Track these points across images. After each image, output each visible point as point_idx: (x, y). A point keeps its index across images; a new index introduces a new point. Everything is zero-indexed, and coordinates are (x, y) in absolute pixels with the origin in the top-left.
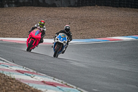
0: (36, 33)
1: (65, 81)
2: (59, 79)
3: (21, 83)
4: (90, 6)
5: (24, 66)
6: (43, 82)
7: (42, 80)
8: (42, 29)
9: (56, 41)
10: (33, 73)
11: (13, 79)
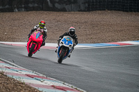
0: (36, 35)
1: (75, 86)
2: (69, 83)
3: (31, 88)
4: (101, 10)
5: (34, 70)
6: (53, 86)
7: (52, 84)
8: (42, 30)
9: (61, 45)
10: (43, 77)
11: (22, 83)
